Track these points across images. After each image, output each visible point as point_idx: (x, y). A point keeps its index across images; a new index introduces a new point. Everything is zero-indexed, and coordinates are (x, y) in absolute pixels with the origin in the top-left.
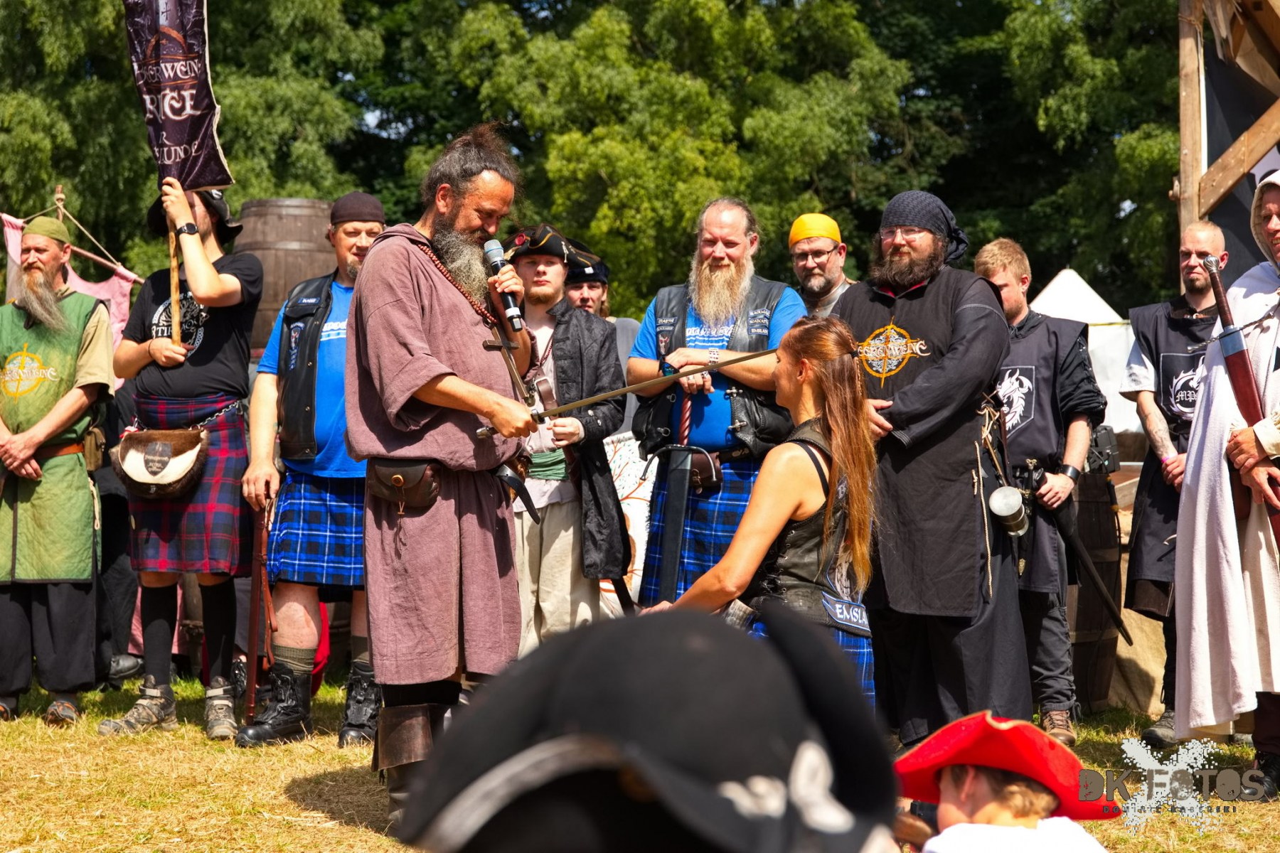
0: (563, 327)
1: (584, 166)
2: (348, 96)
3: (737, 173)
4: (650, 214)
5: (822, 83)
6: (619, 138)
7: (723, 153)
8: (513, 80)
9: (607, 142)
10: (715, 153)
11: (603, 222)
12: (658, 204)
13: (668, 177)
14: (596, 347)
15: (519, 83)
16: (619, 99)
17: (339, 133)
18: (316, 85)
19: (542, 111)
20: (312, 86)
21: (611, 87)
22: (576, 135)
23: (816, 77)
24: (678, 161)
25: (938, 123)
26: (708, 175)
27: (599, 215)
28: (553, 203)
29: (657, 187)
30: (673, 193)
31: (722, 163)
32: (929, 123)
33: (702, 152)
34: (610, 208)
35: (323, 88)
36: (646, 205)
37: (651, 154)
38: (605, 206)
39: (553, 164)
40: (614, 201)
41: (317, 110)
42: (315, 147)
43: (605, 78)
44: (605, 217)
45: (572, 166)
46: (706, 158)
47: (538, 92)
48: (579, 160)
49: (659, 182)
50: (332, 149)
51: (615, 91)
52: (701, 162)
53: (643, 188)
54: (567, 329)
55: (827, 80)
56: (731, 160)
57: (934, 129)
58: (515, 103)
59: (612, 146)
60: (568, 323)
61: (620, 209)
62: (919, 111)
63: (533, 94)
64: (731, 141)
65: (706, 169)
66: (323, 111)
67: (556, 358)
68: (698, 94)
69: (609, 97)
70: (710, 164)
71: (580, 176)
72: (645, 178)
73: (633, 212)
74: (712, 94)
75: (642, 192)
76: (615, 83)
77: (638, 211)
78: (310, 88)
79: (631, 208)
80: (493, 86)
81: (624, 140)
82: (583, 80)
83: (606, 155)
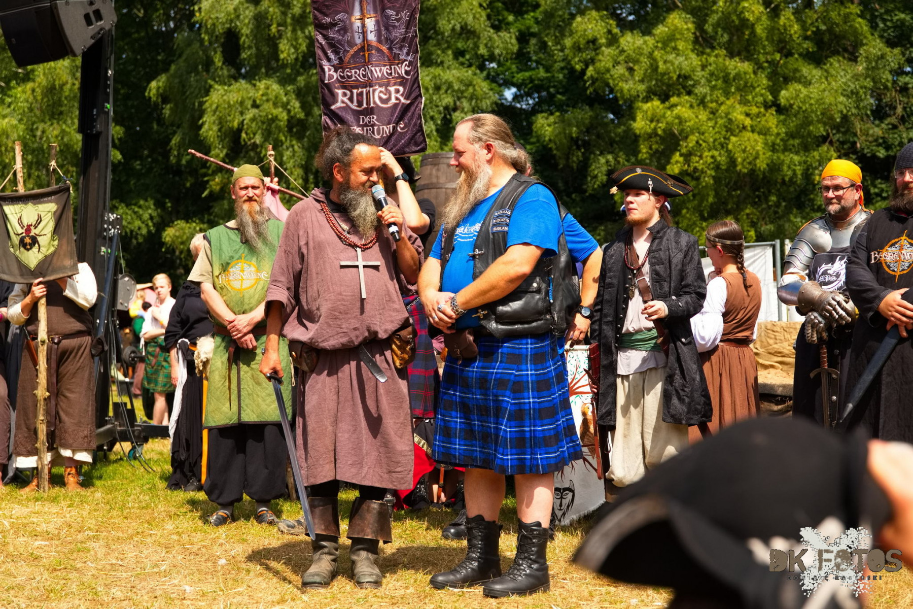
1: (662, 125)
2: (492, 78)
3: (774, 131)
4: (710, 160)
5: (836, 64)
6: (688, 105)
7: (764, 115)
8: (610, 65)
9: (679, 108)
10: (758, 115)
11: (676, 166)
12: (716, 153)
13: (724, 133)
15: (614, 66)
16: (686, 77)
17: (485, 105)
18: (470, 72)
19: (629, 86)
20: (468, 73)
21: (681, 69)
22: (656, 103)
23: (832, 60)
24: (730, 121)
26: (753, 131)
27: (673, 160)
28: (639, 152)
29: (715, 140)
30: (727, 144)
31: (763, 122)
33: (748, 115)
34: (681, 155)
35: (475, 74)
36: (706, 154)
37: (711, 116)
38: (678, 154)
39: (640, 124)
40: (684, 151)
41: (471, 90)
43: (677, 63)
44: (677, 162)
45: (653, 125)
46: (752, 119)
47: (627, 74)
48: (658, 121)
49: (717, 136)
51: (683, 72)
52: (748, 122)
53: (704, 141)
55: (839, 61)
56: (771, 120)
58: (611, 82)
59: (683, 111)
60: (661, 238)
61: (687, 156)
62: (906, 84)
63: (623, 75)
64: (770, 107)
65: (752, 126)
66: (475, 90)
67: (652, 264)
68: (745, 73)
69: (679, 76)
70: (754, 123)
71: (660, 132)
72: (706, 135)
73: (697, 159)
74: (755, 73)
75: (704, 144)
76: (684, 67)
77: (701, 157)
78: (466, 74)
79: (696, 155)
80: (595, 70)
81: (691, 106)
82: (661, 64)
83: (678, 117)
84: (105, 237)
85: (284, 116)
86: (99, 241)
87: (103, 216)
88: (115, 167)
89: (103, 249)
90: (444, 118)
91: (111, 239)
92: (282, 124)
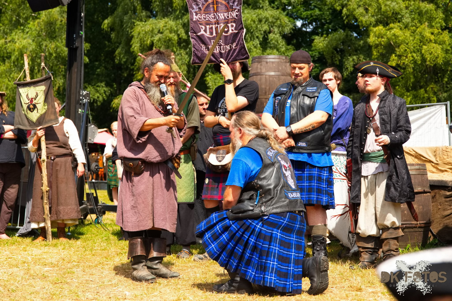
0: (383, 102)
1: (384, 40)
2: (290, 15)
3: (448, 42)
4: (411, 59)
6: (399, 28)
7: (441, 34)
9: (395, 29)
10: (438, 34)
12: (415, 55)
13: (419, 43)
14: (396, 109)
16: (397, 14)
17: (287, 30)
18: (278, 12)
19: (366, 19)
22: (381, 27)
24: (423, 37)
26: (436, 43)
27: (391, 59)
28: (372, 54)
30: (421, 50)
31: (441, 38)
33: (433, 33)
35: (280, 13)
36: (409, 55)
37: (412, 34)
38: (394, 55)
39: (372, 39)
41: (279, 22)
42: (278, 35)
44: (394, 60)
45: (380, 40)
47: (364, 12)
48: (382, 37)
49: (415, 45)
50: (284, 37)
52: (432, 37)
54: (385, 103)
56: (446, 37)
58: (356, 16)
59: (397, 31)
60: (385, 100)
61: (400, 56)
63: (362, 13)
64: (445, 29)
66: (281, 22)
67: (380, 115)
68: (431, 10)
69: (393, 13)
70: (436, 38)
71: (383, 44)
72: (409, 44)
73: (405, 58)
74: (436, 10)
75: (408, 50)
78: (276, 13)
82: (383, 7)
83: (394, 35)
84: (81, 104)
85: (176, 38)
86: (78, 106)
87: (79, 92)
88: (86, 65)
89: (80, 110)
90: (264, 38)
91: (84, 105)
92: (175, 42)
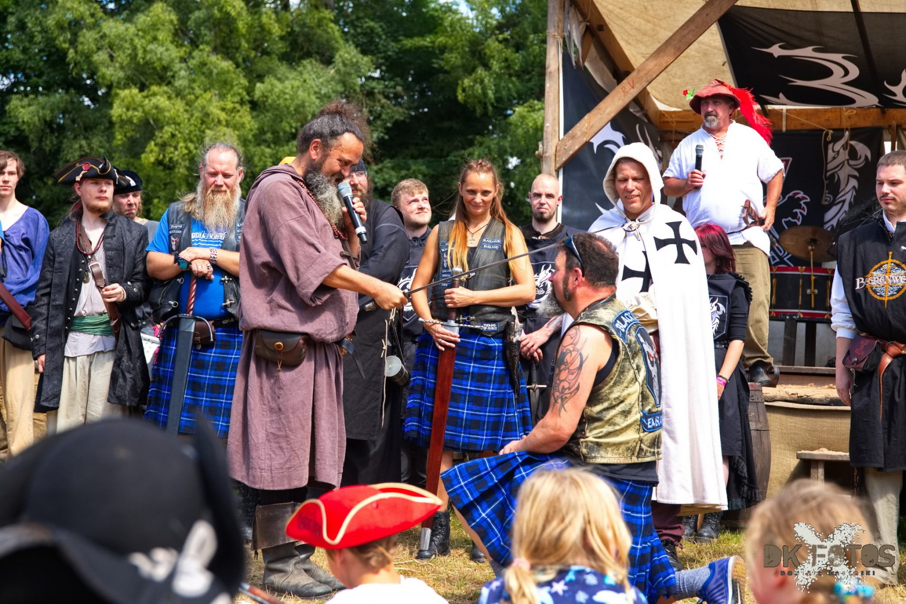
0: (111, 228)
1: (139, 114)
3: (248, 126)
4: (185, 151)
5: (309, 67)
7: (238, 111)
8: (93, 48)
9: (158, 97)
10: (233, 110)
11: (150, 155)
13: (199, 125)
14: (134, 243)
15: (96, 51)
16: (165, 69)
19: (110, 72)
21: (161, 60)
22: (135, 91)
23: (305, 62)
24: (207, 115)
25: (387, 97)
26: (227, 125)
27: (147, 149)
29: (191, 132)
30: (203, 138)
31: (237, 118)
32: (380, 97)
33: (223, 109)
34: (156, 145)
36: (181, 144)
37: (187, 108)
38: (153, 143)
39: (117, 111)
40: (159, 141)
43: (158, 53)
44: (151, 151)
45: (130, 113)
46: (226, 113)
48: (135, 109)
49: (192, 128)
51: (164, 63)
52: (223, 116)
53: (180, 132)
54: (114, 230)
55: (312, 64)
56: (246, 117)
57: (383, 101)
59: (162, 101)
60: (114, 225)
61: (163, 146)
62: (373, 88)
64: (245, 104)
65: (227, 121)
67: (106, 249)
68: (226, 72)
70: (229, 118)
71: (135, 121)
72: (182, 126)
73: (172, 149)
75: (179, 135)
76: (164, 57)
77: (176, 148)
79: (170, 146)
80: (77, 52)
81: (169, 98)
82: (140, 52)
